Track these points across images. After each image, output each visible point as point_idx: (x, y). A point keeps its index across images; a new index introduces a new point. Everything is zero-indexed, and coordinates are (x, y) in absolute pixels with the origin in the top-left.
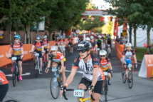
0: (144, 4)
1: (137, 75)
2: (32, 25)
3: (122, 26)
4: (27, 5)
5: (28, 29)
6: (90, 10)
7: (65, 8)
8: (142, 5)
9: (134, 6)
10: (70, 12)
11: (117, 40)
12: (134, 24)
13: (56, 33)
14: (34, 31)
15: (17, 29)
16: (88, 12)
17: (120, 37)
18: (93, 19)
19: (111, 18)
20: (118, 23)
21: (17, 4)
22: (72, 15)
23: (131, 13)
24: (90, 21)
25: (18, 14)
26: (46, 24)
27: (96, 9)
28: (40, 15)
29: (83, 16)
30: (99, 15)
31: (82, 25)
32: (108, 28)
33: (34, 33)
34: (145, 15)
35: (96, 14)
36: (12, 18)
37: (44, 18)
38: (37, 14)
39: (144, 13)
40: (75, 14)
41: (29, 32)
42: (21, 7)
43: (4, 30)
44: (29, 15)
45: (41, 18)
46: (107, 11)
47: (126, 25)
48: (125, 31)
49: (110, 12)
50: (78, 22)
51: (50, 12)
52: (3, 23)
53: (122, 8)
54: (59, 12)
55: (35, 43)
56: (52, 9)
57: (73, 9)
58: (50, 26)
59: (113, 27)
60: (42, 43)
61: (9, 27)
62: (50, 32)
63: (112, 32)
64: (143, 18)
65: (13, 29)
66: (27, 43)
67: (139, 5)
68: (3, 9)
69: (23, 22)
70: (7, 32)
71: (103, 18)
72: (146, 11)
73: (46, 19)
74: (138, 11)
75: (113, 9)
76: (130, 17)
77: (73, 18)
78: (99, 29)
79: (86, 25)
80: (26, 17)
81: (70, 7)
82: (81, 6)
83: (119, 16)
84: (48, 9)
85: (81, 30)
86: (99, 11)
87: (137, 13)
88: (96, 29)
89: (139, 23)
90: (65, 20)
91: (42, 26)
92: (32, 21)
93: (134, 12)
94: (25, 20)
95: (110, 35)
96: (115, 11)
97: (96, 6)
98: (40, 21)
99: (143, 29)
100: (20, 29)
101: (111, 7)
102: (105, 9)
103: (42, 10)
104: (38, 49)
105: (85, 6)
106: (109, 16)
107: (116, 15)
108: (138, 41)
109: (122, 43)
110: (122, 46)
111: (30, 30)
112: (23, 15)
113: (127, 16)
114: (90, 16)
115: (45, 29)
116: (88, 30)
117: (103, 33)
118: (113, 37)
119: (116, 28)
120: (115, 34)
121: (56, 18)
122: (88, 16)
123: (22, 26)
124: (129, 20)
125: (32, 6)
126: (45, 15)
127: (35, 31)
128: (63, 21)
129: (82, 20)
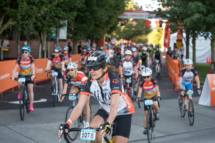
0: (207, 2)
1: (197, 103)
2: (49, 32)
3: (175, 34)
4: (42, 3)
5: (44, 37)
6: (131, 11)
7: (95, 8)
8: (204, 3)
9: (192, 5)
10: (102, 14)
11: (169, 53)
12: (193, 31)
13: (83, 44)
14: (52, 40)
15: (28, 38)
16: (129, 14)
17: (172, 49)
18: (135, 23)
19: (161, 23)
20: (171, 29)
21: (29, 3)
22: (105, 18)
23: (189, 16)
24: (131, 26)
25: (30, 16)
26: (69, 31)
27: (139, 10)
28: (60, 18)
29: (120, 20)
30: (144, 18)
31: (119, 33)
32: (156, 37)
33: (52, 43)
34: (208, 18)
35: (139, 16)
36: (21, 22)
37: (66, 22)
38: (57, 17)
39: (207, 15)
40: (110, 17)
41: (45, 42)
42: (34, 7)
43: (10, 39)
44: (44, 18)
45: (62, 23)
46: (155, 12)
47: (181, 33)
48: (179, 41)
49: (159, 14)
50: (113, 28)
51: (75, 14)
52: (8, 29)
53: (176, 9)
54: (88, 13)
55: (52, 58)
56: (78, 10)
57: (106, 10)
58: (75, 34)
59: (163, 36)
60: (62, 58)
61: (17, 35)
62: (75, 42)
63: (162, 42)
64: (205, 22)
65: (23, 38)
66: (43, 57)
67: (200, 4)
68: (8, 9)
69: (37, 28)
70: (14, 42)
71: (149, 22)
72: (209, 12)
73: (69, 24)
74: (199, 12)
75: (164, 9)
76: (188, 21)
77: (107, 23)
78: (143, 37)
79: (125, 31)
80: (40, 21)
81: (103, 6)
82: (117, 6)
83: (171, 20)
84: (72, 10)
85: (118, 39)
86: (144, 12)
87: (197, 16)
88: (139, 37)
89: (199, 30)
90: (96, 25)
91: (63, 34)
92: (50, 26)
93: (192, 14)
94: (39, 24)
95: (158, 46)
96: (166, 12)
97: (140, 6)
98: (61, 26)
99: (206, 37)
100: (33, 37)
101: (161, 7)
102: (151, 10)
103: (64, 10)
104: (57, 66)
105: (124, 6)
106: (158, 20)
107: (167, 17)
108: (198, 54)
109: (175, 58)
110: (176, 61)
111: (47, 40)
112: (36, 18)
113: (182, 19)
114: (131, 19)
115: (68, 37)
116: (128, 39)
117: (149, 43)
118: (163, 49)
119: (167, 36)
120: (166, 45)
121: (83, 22)
122: (127, 20)
123: (36, 33)
124: (185, 26)
125: (49, 6)
126: (68, 18)
127: (54, 40)
128: (92, 27)
129: (119, 25)
